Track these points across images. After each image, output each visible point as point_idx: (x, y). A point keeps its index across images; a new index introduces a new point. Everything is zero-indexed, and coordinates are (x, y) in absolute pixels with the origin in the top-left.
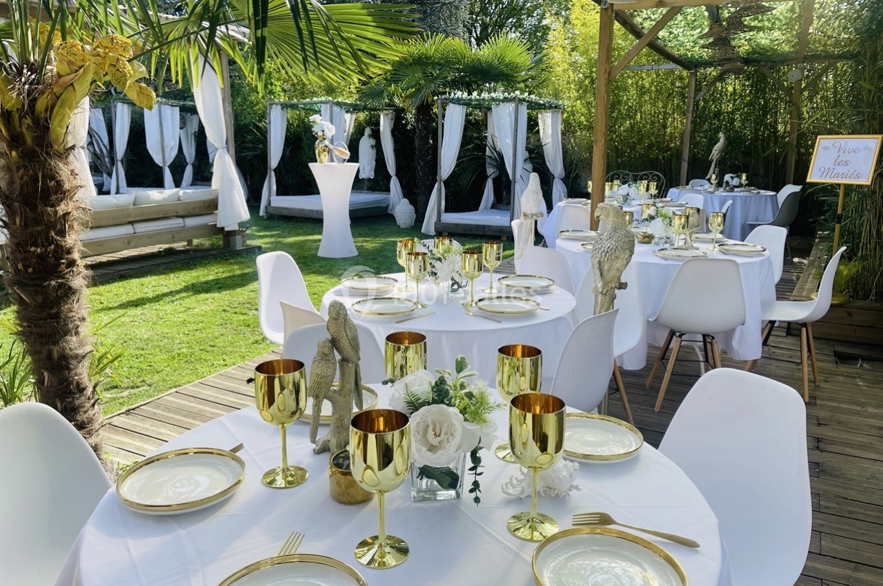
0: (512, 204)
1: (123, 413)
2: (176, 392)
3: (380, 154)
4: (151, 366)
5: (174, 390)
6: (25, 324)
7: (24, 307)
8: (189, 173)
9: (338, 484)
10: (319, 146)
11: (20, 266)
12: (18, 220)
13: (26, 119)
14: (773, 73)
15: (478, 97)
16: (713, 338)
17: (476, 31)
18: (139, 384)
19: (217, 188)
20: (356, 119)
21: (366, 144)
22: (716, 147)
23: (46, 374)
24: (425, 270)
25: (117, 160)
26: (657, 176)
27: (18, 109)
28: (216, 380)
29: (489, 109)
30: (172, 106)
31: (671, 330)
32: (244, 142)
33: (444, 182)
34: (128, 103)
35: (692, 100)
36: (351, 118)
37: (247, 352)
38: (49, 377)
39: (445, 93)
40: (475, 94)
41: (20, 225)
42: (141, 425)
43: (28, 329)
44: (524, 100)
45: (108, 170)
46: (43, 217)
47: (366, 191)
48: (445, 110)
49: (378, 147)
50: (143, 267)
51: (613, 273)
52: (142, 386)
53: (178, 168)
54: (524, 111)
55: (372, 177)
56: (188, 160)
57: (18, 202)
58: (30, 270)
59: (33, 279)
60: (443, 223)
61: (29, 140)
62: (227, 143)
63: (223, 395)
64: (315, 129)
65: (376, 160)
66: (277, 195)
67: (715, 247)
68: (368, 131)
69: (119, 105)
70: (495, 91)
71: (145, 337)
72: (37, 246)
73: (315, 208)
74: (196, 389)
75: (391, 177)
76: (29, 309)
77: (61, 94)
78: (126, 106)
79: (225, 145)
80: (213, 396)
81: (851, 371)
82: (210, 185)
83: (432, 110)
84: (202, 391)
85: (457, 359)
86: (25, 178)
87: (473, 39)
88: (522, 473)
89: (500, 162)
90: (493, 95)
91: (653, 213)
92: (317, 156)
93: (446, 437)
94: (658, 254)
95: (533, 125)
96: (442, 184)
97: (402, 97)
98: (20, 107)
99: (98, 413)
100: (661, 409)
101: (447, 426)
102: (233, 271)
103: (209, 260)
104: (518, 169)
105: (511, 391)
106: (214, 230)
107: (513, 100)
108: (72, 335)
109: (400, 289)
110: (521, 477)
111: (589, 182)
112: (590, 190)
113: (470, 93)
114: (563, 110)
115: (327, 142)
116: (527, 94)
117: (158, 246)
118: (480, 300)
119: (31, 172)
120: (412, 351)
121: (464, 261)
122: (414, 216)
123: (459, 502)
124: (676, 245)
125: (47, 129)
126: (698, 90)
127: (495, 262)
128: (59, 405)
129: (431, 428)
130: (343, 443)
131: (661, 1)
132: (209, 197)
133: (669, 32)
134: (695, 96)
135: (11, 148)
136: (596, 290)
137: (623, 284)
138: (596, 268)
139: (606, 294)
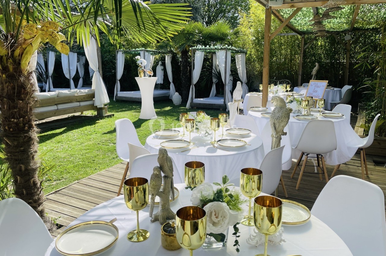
0: (224, 95)
1: (53, 193)
2: (78, 182)
3: (165, 73)
4: (66, 170)
5: (76, 181)
6: (9, 155)
7: (8, 147)
8: (81, 81)
9: (166, 240)
10: (140, 70)
11: (7, 128)
12: (5, 106)
13: (10, 59)
14: (338, 36)
15: (209, 48)
16: (322, 156)
17: (206, 19)
18: (61, 179)
19: (94, 89)
20: (155, 58)
21: (159, 68)
22: (314, 69)
23: (18, 177)
24: (193, 127)
25: (49, 76)
26: (288, 81)
27: (6, 55)
28: (96, 177)
29: (215, 53)
30: (74, 52)
31: (303, 152)
32: (106, 69)
33: (194, 85)
34: (54, 51)
35: (303, 49)
36: (153, 57)
37: (109, 163)
38: (20, 179)
39: (194, 46)
40: (208, 46)
41: (7, 109)
42: (62, 199)
43: (10, 157)
44: (230, 49)
45: (45, 80)
46: (17, 105)
47: (159, 89)
48: (194, 54)
49: (165, 70)
50: (61, 124)
51: (280, 128)
52: (62, 179)
53: (76, 79)
54: (229, 54)
55: (162, 83)
56: (81, 76)
57: (6, 98)
58: (11, 130)
59: (13, 134)
60: (194, 103)
61: (11, 69)
62: (99, 69)
63: (99, 184)
64: (138, 62)
65: (164, 76)
66: (120, 91)
67: (320, 114)
68: (160, 63)
69: (50, 52)
70: (216, 45)
71: (63, 156)
72: (14, 118)
73: (137, 97)
74: (87, 181)
75: (170, 83)
76: (11, 147)
77: (26, 48)
78: (53, 52)
79: (98, 70)
80: (95, 184)
81: (382, 169)
82: (91, 87)
83: (189, 53)
84: (90, 182)
85: (223, 176)
86: (9, 87)
87: (204, 23)
88: (255, 232)
89: (219, 75)
90: (216, 47)
91: (292, 100)
92: (139, 74)
93: (222, 218)
94: (296, 118)
95: (233, 61)
96: (194, 86)
97: (175, 48)
98: (7, 54)
99: (42, 195)
100: (299, 188)
101: (221, 213)
102: (102, 126)
103: (91, 121)
104: (227, 79)
105: (247, 191)
106: (93, 107)
107: (224, 49)
108: (30, 160)
109: (181, 135)
110: (255, 235)
111: (261, 85)
112: (261, 88)
113: (205, 46)
114: (246, 53)
115: (143, 68)
116: (230, 46)
117: (68, 115)
118: (219, 141)
119: (12, 84)
120: (198, 171)
121: (211, 123)
122: (181, 100)
123: (226, 249)
124: (303, 114)
125: (19, 64)
126: (305, 44)
127: (224, 123)
128: (25, 192)
129: (213, 214)
130: (165, 217)
131: (293, 5)
132: (91, 93)
133: (295, 19)
134: (304, 47)
135: (2, 73)
136: (272, 136)
137: (285, 133)
138: (273, 126)
139: (277, 138)
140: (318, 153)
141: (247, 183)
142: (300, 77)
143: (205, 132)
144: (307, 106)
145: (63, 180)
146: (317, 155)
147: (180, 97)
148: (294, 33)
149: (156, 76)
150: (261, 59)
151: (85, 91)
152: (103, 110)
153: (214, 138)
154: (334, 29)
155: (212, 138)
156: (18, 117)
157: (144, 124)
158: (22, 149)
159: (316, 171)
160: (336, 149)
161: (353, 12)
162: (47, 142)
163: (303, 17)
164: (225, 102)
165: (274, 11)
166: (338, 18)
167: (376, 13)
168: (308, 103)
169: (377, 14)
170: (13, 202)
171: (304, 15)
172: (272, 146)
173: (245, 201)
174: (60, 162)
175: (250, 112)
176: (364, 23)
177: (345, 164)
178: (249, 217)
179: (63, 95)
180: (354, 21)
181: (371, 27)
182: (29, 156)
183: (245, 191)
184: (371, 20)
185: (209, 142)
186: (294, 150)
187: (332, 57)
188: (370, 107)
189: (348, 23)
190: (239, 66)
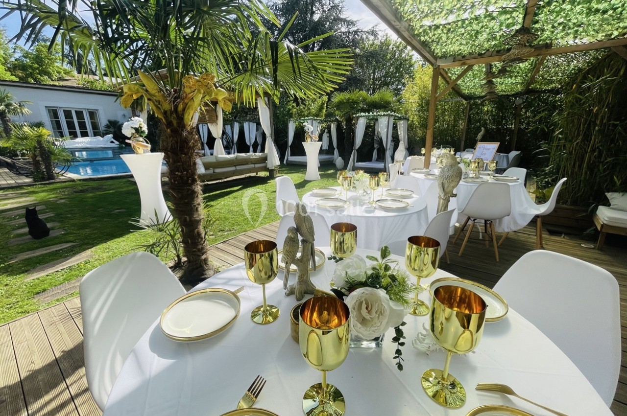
3: (331, 140)
4: (237, 222)
5: (244, 233)
6: (175, 206)
7: (174, 199)
10: (306, 135)
11: (172, 181)
12: (171, 160)
13: (173, 114)
15: (372, 115)
16: (491, 222)
18: (232, 230)
19: (267, 153)
21: (325, 136)
22: (479, 134)
23: (184, 228)
24: (351, 185)
25: (234, 143)
28: (260, 230)
29: (377, 120)
30: (254, 123)
31: (468, 217)
33: (356, 150)
35: (467, 114)
36: (320, 125)
38: (186, 229)
39: (358, 114)
40: (371, 113)
41: (172, 162)
42: (228, 248)
43: (176, 208)
44: (392, 115)
45: (230, 147)
46: (181, 159)
47: (324, 154)
49: (330, 137)
51: (450, 189)
53: (255, 146)
54: (392, 121)
55: (327, 149)
56: (258, 143)
57: (170, 151)
58: (176, 182)
59: (178, 187)
60: (356, 167)
61: (175, 124)
64: (305, 128)
66: (291, 156)
67: (491, 177)
68: (326, 130)
69: (235, 123)
71: (236, 210)
72: (178, 172)
73: (304, 161)
75: (335, 149)
76: (176, 199)
77: (188, 103)
78: (237, 123)
79: (270, 135)
81: (558, 239)
82: (265, 152)
83: (352, 121)
85: (382, 248)
86: (173, 141)
88: (425, 329)
89: (380, 141)
90: (379, 113)
92: (306, 139)
93: (377, 315)
95: (395, 127)
98: (170, 109)
99: (206, 245)
101: (377, 306)
102: (272, 185)
103: (263, 181)
104: (388, 144)
105: (416, 268)
106: (266, 169)
107: (387, 115)
108: (194, 211)
109: (338, 194)
110: (424, 332)
111: (423, 149)
112: (423, 152)
113: (369, 113)
114: (408, 120)
115: (310, 134)
116: (393, 113)
117: (245, 175)
118: (378, 201)
119: (176, 139)
120: (348, 236)
121: (370, 181)
122: (344, 164)
123: (381, 352)
124: (471, 176)
125: (182, 119)
126: (471, 109)
127: (384, 182)
128: (190, 241)
129: (364, 306)
130: (303, 292)
131: (464, 63)
132: (264, 156)
133: (463, 81)
134: (469, 112)
135: (167, 128)
136: (440, 197)
137: (454, 194)
138: (440, 186)
139: (445, 200)
140: (487, 218)
141: (416, 257)
142: (463, 143)
143: (363, 191)
144: (476, 168)
145: (234, 231)
146: (486, 221)
147: (343, 161)
148: (459, 99)
149: (322, 141)
150: (424, 126)
151: (258, 155)
152: (274, 172)
153: (372, 198)
154: (505, 92)
155: (370, 198)
156: (183, 171)
157: (308, 184)
158: (186, 201)
159: (481, 237)
160: (509, 216)
161: (534, 68)
162: (225, 197)
163: (472, 79)
164: (385, 166)
165: (442, 71)
166: (513, 78)
167: (563, 68)
168: (478, 165)
169: (565, 68)
170: (142, 256)
171: (474, 76)
172: (438, 209)
173: (415, 289)
174: (233, 215)
175: (411, 174)
176: (544, 82)
177: (515, 232)
178: (415, 302)
179: (241, 158)
180: (532, 80)
181: (550, 87)
182: (192, 209)
183: (413, 267)
184: (554, 78)
185: (367, 201)
186: (461, 214)
187: (499, 123)
188: (543, 173)
189: (523, 83)
190: (401, 132)
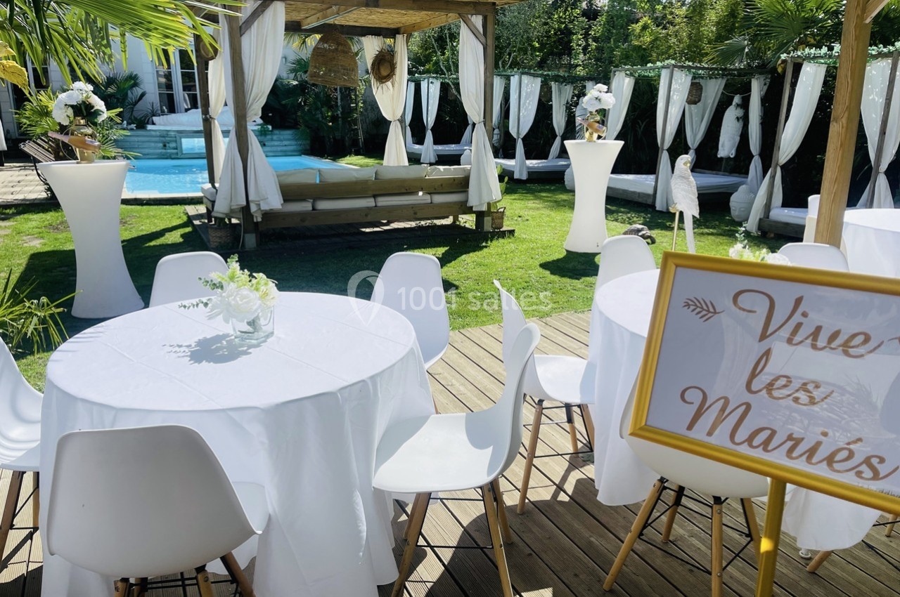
20: (725, 86)
21: (731, 116)
30: (534, 76)
33: (780, 167)
48: (800, 71)
55: (732, 157)
62: (484, 118)
68: (737, 99)
75: (753, 156)
79: (482, 120)
106: (467, 208)
132: (461, 175)
